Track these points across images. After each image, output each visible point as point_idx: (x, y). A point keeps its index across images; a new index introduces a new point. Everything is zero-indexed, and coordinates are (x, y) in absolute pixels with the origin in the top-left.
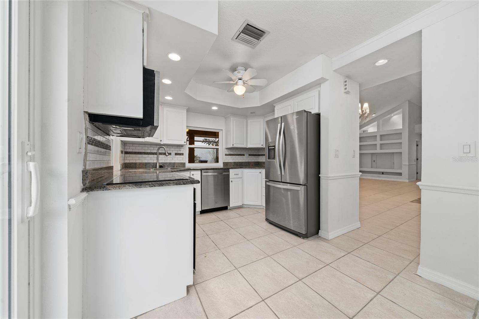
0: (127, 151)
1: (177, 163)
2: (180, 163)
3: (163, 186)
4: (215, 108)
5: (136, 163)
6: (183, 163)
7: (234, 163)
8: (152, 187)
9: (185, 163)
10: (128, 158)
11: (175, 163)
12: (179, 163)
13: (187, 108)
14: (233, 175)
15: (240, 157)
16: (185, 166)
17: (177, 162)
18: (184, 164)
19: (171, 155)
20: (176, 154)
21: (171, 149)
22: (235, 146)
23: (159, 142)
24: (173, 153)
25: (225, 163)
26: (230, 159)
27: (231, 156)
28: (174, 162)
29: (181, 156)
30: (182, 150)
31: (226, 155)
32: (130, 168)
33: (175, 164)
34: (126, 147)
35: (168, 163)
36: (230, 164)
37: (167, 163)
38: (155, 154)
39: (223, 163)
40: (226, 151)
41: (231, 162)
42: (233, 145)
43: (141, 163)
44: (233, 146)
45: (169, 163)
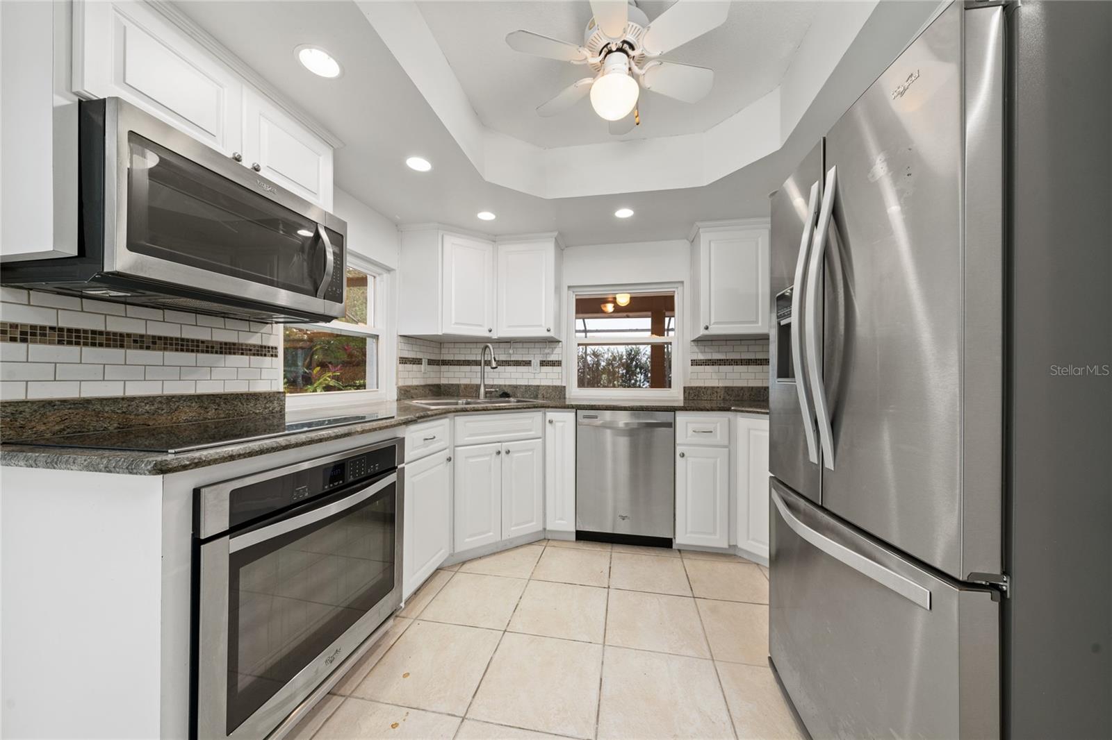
0: (445, 359)
1: (544, 386)
2: (553, 386)
3: (54, 468)
4: (624, 213)
5: (458, 386)
6: (558, 386)
7: (728, 389)
8: (32, 467)
9: (565, 387)
10: (446, 375)
11: (539, 386)
12: (549, 386)
13: (556, 234)
14: (690, 432)
15: (752, 368)
16: (565, 394)
17: (544, 383)
18: (561, 391)
19: (530, 365)
20: (543, 363)
21: (531, 351)
22: (715, 330)
23: (487, 334)
24: (536, 361)
25: (691, 388)
26: (711, 378)
27: (717, 367)
28: (538, 384)
29: (555, 368)
30: (557, 351)
31: (695, 363)
32: (448, 395)
33: (538, 390)
34: (443, 351)
35: (524, 387)
36: (709, 392)
37: (520, 386)
38: (477, 363)
39: (685, 388)
40: (696, 349)
41: (713, 388)
42: (707, 328)
43: (469, 385)
44: (706, 332)
45: (526, 386)
